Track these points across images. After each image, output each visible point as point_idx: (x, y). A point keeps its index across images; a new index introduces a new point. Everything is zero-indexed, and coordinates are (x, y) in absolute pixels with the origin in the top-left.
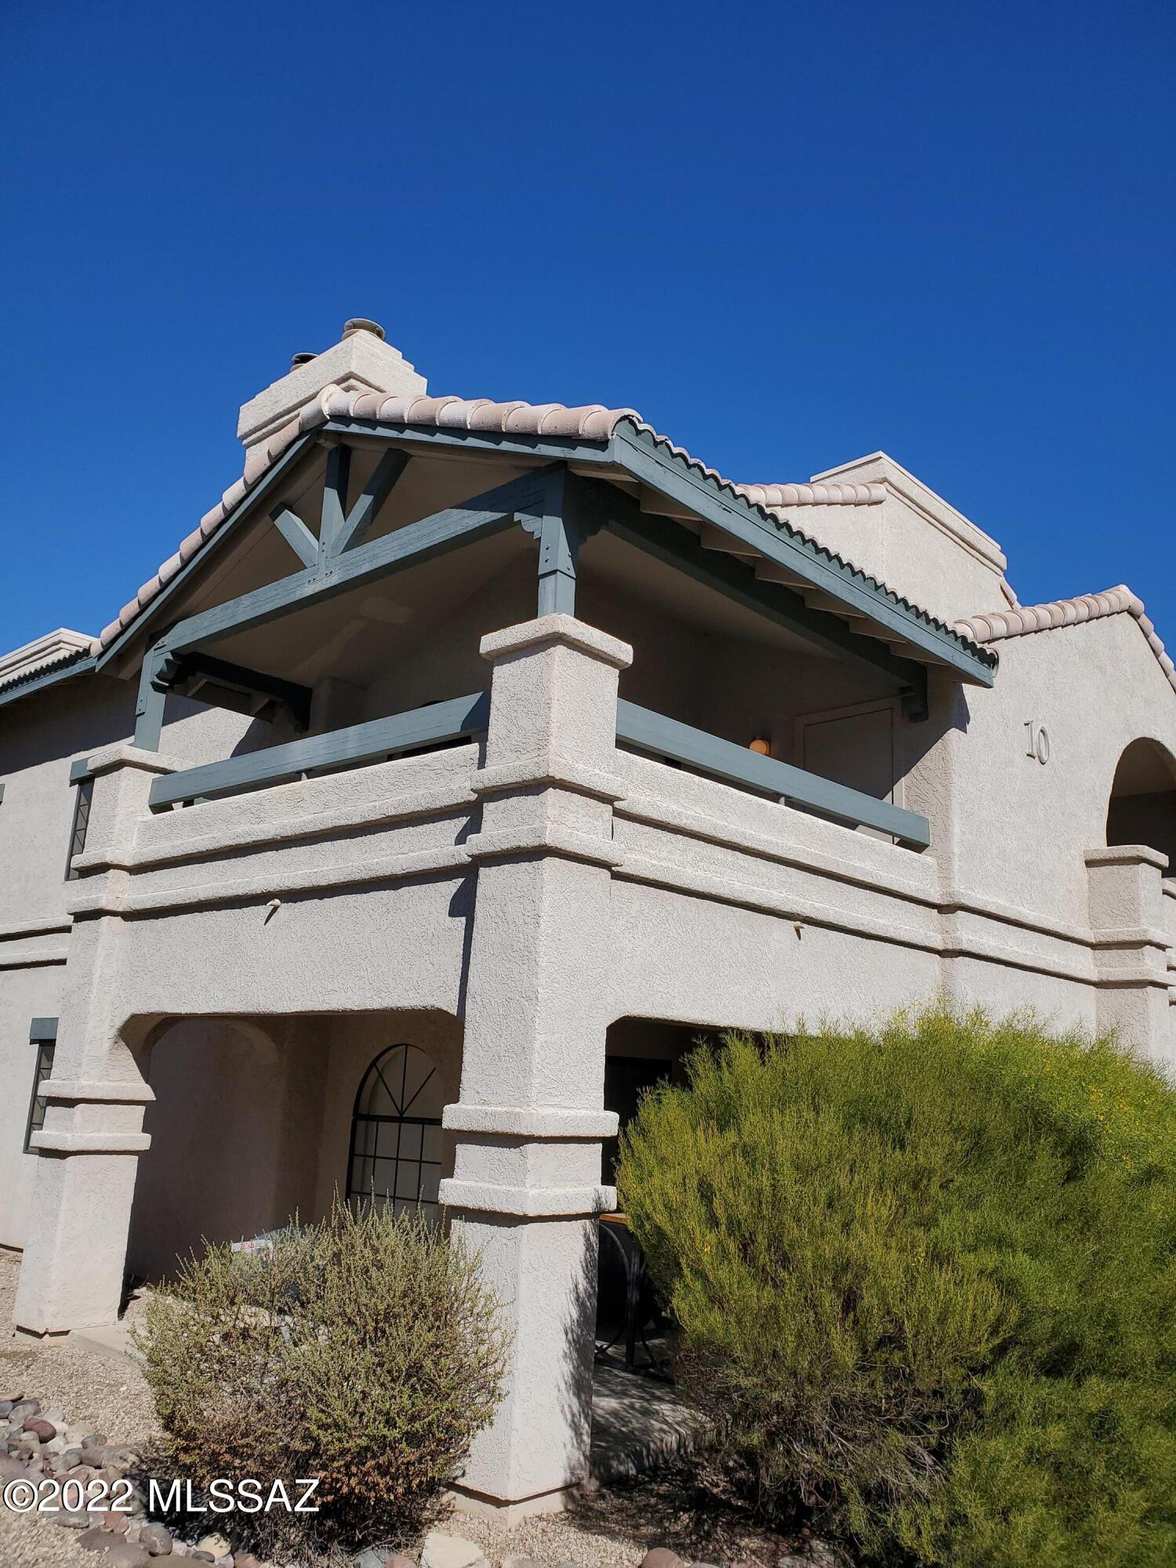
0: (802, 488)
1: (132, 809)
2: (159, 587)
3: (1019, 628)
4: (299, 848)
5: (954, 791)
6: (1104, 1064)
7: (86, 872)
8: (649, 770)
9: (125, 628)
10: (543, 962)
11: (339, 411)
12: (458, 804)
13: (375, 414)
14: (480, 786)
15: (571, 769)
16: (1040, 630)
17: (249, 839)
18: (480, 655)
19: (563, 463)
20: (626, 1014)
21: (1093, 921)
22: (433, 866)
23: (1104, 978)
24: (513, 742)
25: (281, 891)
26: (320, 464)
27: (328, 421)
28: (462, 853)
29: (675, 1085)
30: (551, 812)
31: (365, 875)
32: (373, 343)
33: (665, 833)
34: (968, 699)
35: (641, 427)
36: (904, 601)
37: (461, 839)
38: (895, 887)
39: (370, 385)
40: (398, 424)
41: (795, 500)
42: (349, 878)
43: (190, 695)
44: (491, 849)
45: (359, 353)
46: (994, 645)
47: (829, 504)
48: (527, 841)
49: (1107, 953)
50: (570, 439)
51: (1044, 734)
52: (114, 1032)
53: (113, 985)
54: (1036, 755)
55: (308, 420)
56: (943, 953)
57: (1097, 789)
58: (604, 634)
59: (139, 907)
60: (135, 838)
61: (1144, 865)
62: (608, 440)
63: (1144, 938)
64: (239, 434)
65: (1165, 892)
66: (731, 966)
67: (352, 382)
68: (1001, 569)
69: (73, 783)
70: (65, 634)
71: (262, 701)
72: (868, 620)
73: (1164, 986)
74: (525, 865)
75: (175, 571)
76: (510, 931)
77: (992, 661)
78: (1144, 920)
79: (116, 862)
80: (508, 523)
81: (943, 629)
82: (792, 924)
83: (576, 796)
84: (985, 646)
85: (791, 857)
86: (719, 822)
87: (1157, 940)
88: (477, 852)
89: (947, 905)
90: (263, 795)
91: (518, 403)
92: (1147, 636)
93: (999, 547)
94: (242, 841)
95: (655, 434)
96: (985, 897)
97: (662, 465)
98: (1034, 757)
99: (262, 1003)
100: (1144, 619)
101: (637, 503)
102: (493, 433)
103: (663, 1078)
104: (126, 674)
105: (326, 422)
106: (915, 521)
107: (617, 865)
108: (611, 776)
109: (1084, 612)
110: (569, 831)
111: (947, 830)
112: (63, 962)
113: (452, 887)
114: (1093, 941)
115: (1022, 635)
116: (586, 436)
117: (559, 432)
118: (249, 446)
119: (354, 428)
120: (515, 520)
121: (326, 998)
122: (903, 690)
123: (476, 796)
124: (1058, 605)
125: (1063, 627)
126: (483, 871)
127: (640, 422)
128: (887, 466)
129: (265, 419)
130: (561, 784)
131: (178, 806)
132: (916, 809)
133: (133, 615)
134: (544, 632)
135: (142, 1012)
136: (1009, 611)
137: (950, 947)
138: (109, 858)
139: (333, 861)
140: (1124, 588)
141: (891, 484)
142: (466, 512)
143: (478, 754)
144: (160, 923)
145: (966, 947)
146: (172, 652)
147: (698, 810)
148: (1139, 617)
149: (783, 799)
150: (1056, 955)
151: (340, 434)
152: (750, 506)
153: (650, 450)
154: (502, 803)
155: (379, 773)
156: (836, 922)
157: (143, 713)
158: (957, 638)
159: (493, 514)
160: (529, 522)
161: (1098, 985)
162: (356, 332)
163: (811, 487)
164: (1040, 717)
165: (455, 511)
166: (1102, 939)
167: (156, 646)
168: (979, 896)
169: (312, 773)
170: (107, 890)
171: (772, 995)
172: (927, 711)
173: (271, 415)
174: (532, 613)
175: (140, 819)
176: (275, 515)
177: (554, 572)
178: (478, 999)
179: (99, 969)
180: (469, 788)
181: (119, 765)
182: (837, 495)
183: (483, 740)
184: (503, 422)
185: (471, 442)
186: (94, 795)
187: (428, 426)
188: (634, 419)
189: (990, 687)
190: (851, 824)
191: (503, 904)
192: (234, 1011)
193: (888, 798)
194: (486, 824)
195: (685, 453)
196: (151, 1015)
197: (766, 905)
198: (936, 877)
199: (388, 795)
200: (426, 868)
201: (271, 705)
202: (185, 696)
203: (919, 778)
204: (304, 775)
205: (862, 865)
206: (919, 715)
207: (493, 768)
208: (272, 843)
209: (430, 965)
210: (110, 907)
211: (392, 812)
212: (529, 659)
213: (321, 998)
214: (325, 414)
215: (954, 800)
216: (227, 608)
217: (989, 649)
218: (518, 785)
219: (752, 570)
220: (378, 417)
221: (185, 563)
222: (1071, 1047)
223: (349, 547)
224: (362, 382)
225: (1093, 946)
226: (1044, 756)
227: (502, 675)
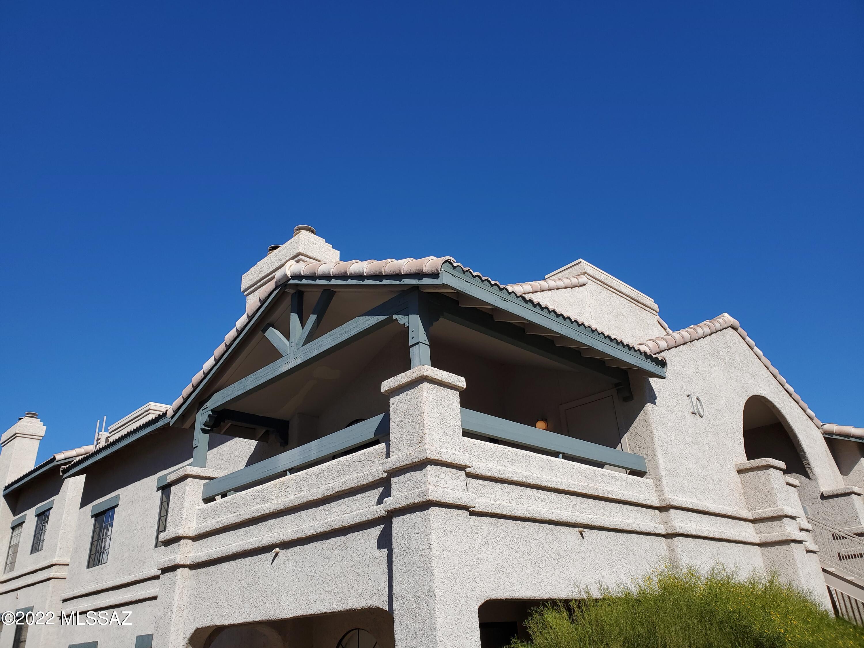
0: (541, 282)
1: (193, 502)
2: (203, 376)
3: (673, 344)
4: (288, 516)
5: (656, 439)
6: (775, 596)
7: (168, 543)
8: (483, 447)
9: (185, 400)
10: (436, 572)
11: (296, 274)
12: (376, 480)
13: (315, 273)
14: (388, 468)
15: (439, 453)
16: (685, 343)
17: (259, 514)
18: (382, 393)
19: (416, 287)
20: (489, 598)
21: (749, 507)
22: (365, 519)
23: (764, 540)
24: (405, 440)
25: (280, 543)
26: (287, 302)
27: (290, 279)
28: (382, 510)
29: (522, 641)
30: (431, 479)
31: (326, 529)
32: (310, 237)
33: (497, 484)
34: (653, 386)
35: (455, 265)
36: (609, 337)
37: (380, 501)
38: (632, 500)
39: (310, 258)
40: (327, 277)
41: (539, 289)
42: (318, 532)
43: (222, 433)
44: (398, 506)
45: (303, 242)
46: (662, 354)
47: (557, 289)
48: (418, 499)
49: (762, 525)
50: (419, 275)
51: (699, 400)
52: (186, 641)
53: (185, 612)
54: (697, 412)
55: (280, 280)
56: (667, 536)
57: (735, 427)
58: (449, 373)
59: (198, 561)
60: (195, 519)
61: (771, 469)
62: (439, 273)
63: (782, 514)
64: (242, 290)
65: (788, 484)
66: (546, 560)
67: (301, 257)
68: (656, 312)
69: (158, 489)
70: (153, 405)
71: (262, 431)
72: (591, 349)
73: (800, 542)
74: (418, 514)
75: (212, 366)
76: (414, 555)
77: (663, 363)
78: (779, 503)
79: (185, 535)
80: (390, 320)
81: (633, 349)
82: (577, 530)
83: (444, 469)
84: (657, 356)
85: (571, 489)
86: (527, 473)
87: (790, 513)
88: (390, 509)
89: (664, 507)
90: (266, 486)
91: (389, 260)
92: (744, 339)
93: (653, 300)
94: (256, 515)
95: (463, 267)
96: (684, 499)
97: (469, 282)
98: (696, 414)
99: (272, 613)
100: (740, 330)
101: (457, 302)
102: (379, 276)
103: (514, 637)
104: (187, 425)
105: (289, 280)
106: (605, 293)
107: (472, 507)
108: (462, 454)
109: (707, 330)
110: (442, 490)
111: (655, 463)
112: (155, 598)
113: (376, 531)
114: (751, 518)
115: (676, 347)
116: (427, 272)
117: (413, 272)
118: (247, 295)
119: (304, 282)
120: (394, 319)
121: (310, 606)
122: (616, 385)
123: (386, 474)
124: (691, 328)
125: (697, 340)
126: (395, 520)
127: (454, 262)
128: (586, 266)
129: (256, 280)
130: (434, 462)
131: (218, 498)
132: (635, 451)
133: (189, 393)
134: (416, 377)
135: (202, 626)
136: (666, 335)
137: (670, 532)
138: (180, 533)
139: (308, 522)
140: (726, 315)
141: (588, 275)
142: (368, 317)
143: (385, 449)
144: (211, 569)
145: (679, 531)
146: (212, 410)
147: (514, 467)
148: (738, 329)
149: (561, 455)
150: (732, 530)
151: (297, 285)
152: (518, 297)
153: (461, 275)
154: (401, 477)
155: (330, 467)
156: (602, 525)
157: (197, 447)
158: (641, 353)
159: (382, 317)
160: (401, 319)
161: (762, 545)
162: (300, 232)
163: (546, 281)
164: (695, 391)
165: (362, 318)
166: (757, 517)
167: (203, 408)
168: (681, 499)
169: (293, 470)
170: (180, 553)
171: (573, 575)
172: (632, 395)
173: (259, 278)
174: (407, 366)
175: (197, 508)
176: (265, 330)
177: (418, 343)
178: (400, 599)
179: (176, 602)
180: (382, 470)
181: (185, 478)
182: (560, 284)
183: (387, 440)
184: (383, 270)
185: (367, 282)
186: (171, 497)
187: (344, 276)
188: (451, 261)
189: (664, 378)
190: (600, 465)
191: (408, 539)
192: (257, 620)
193: (619, 447)
194: (394, 491)
195: (480, 275)
196: (208, 627)
197: (561, 520)
198: (653, 491)
199: (336, 479)
200: (361, 521)
201: (267, 432)
202: (220, 434)
203: (635, 434)
204: (288, 472)
205: (612, 489)
206: (628, 398)
207: (395, 457)
208: (272, 515)
209: (369, 580)
210: (182, 563)
211: (340, 489)
212: (409, 392)
213: (307, 607)
214: (288, 276)
215: (656, 444)
216: (241, 383)
217: (660, 357)
218: (409, 466)
219: (524, 330)
220: (317, 275)
221: (217, 361)
222: (753, 588)
223: (306, 342)
224: (306, 257)
225: (753, 521)
226: (701, 413)
227: (394, 402)
